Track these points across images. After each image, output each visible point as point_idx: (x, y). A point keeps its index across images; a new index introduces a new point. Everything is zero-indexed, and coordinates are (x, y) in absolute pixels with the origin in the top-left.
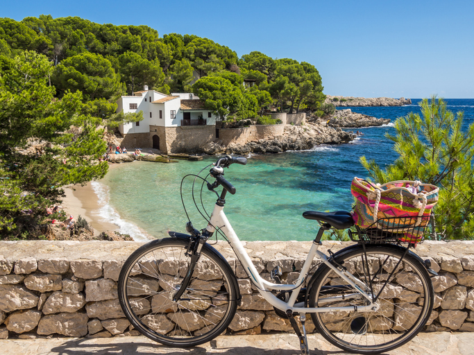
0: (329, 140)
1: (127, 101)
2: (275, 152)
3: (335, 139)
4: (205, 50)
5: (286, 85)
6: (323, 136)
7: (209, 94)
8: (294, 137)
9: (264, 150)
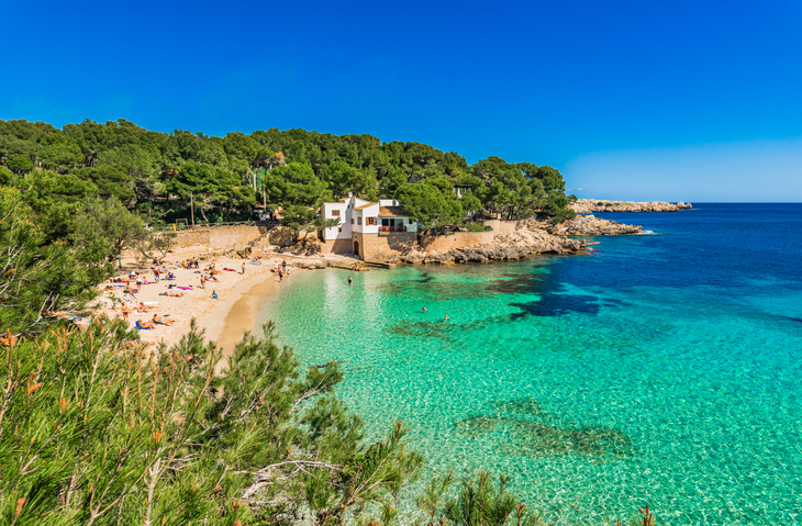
0: (548, 248)
1: (329, 208)
2: (477, 262)
3: (555, 248)
4: (424, 156)
5: (500, 190)
6: (542, 245)
7: (408, 199)
8: (504, 245)
9: (466, 259)
